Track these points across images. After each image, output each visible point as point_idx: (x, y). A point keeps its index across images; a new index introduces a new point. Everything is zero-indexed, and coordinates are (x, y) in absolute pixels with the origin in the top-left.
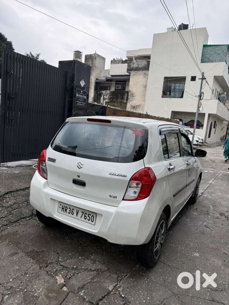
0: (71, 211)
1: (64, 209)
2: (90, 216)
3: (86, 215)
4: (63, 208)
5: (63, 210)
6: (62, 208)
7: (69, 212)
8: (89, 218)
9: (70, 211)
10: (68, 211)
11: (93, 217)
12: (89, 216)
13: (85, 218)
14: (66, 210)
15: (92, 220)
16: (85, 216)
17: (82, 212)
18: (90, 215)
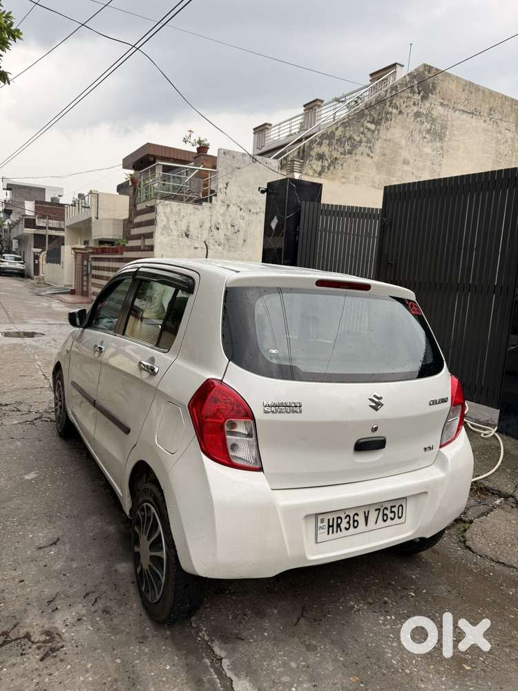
0: (351, 522)
1: (333, 526)
2: (395, 509)
3: (386, 512)
4: (331, 524)
5: (331, 529)
6: (329, 526)
7: (347, 526)
8: (392, 515)
9: (348, 523)
10: (344, 525)
11: (400, 508)
12: (393, 510)
13: (385, 518)
14: (338, 525)
15: (400, 515)
16: (384, 515)
17: (376, 510)
18: (395, 506)
